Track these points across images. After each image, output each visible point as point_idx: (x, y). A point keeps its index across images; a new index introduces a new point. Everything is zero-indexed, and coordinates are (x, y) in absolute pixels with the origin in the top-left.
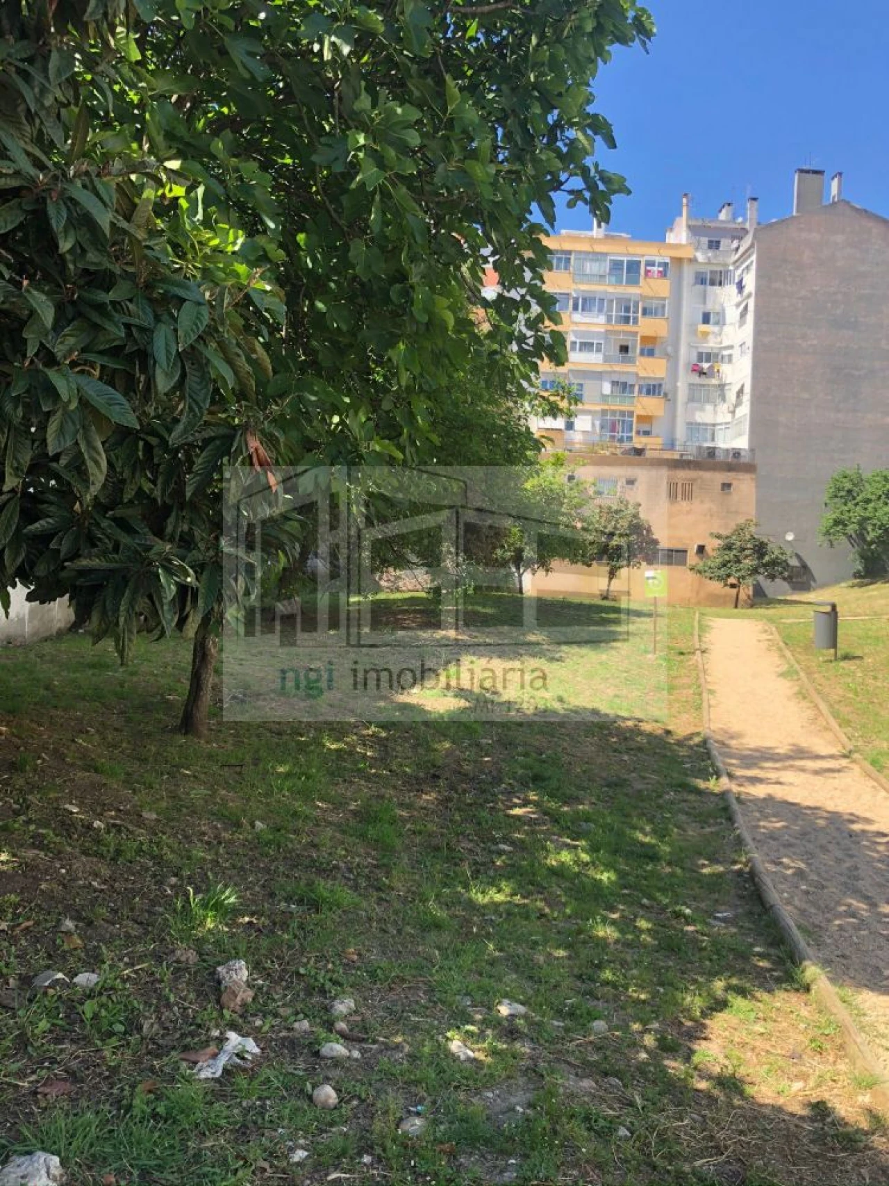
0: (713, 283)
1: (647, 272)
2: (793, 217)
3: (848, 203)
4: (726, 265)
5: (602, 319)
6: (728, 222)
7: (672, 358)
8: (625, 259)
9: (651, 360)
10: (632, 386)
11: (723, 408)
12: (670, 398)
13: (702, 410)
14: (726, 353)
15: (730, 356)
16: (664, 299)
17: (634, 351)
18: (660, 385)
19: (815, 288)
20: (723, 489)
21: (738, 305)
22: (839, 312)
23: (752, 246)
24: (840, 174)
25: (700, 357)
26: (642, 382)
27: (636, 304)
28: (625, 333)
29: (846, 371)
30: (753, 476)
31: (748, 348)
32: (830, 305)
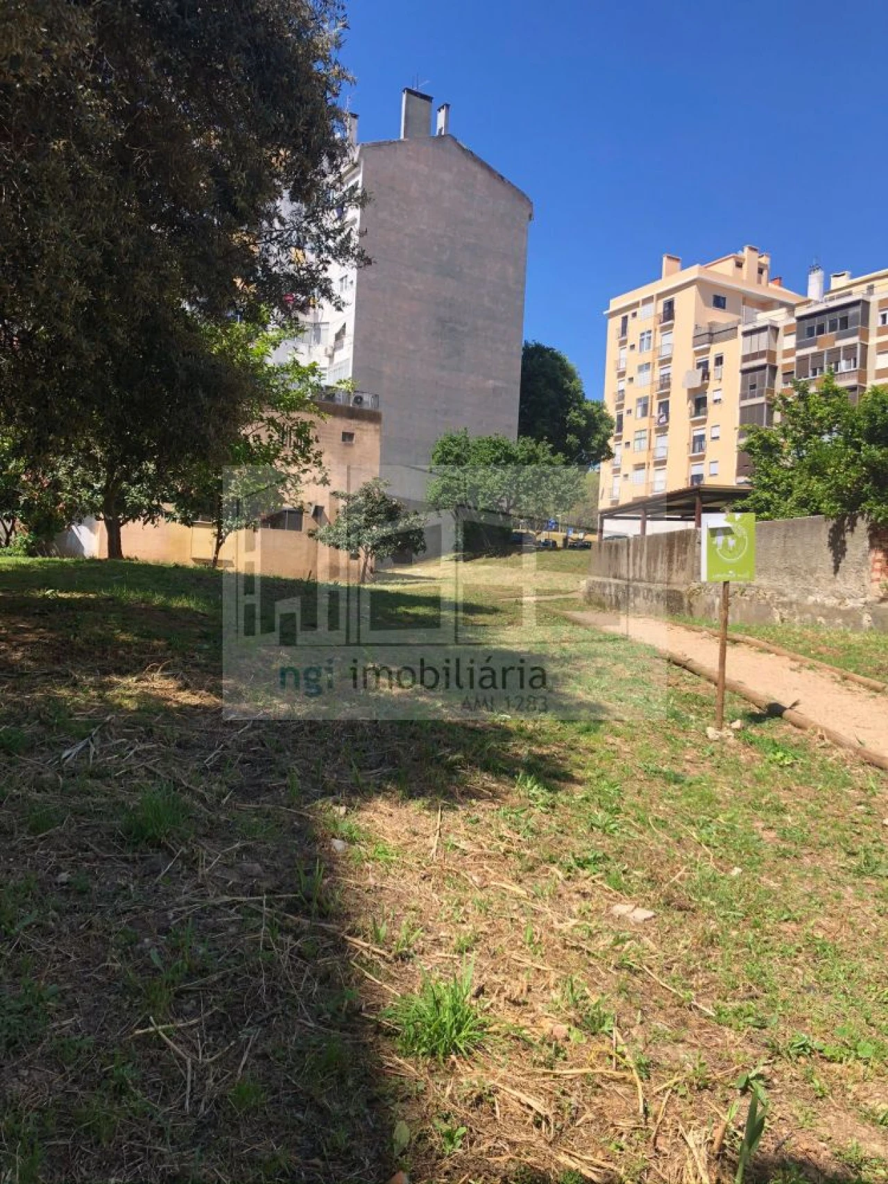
2: (400, 142)
3: (455, 140)
11: (320, 349)
19: (422, 227)
20: (344, 440)
22: (445, 258)
23: (358, 164)
24: (448, 106)
29: (451, 325)
30: (378, 427)
31: (352, 282)
32: (436, 249)
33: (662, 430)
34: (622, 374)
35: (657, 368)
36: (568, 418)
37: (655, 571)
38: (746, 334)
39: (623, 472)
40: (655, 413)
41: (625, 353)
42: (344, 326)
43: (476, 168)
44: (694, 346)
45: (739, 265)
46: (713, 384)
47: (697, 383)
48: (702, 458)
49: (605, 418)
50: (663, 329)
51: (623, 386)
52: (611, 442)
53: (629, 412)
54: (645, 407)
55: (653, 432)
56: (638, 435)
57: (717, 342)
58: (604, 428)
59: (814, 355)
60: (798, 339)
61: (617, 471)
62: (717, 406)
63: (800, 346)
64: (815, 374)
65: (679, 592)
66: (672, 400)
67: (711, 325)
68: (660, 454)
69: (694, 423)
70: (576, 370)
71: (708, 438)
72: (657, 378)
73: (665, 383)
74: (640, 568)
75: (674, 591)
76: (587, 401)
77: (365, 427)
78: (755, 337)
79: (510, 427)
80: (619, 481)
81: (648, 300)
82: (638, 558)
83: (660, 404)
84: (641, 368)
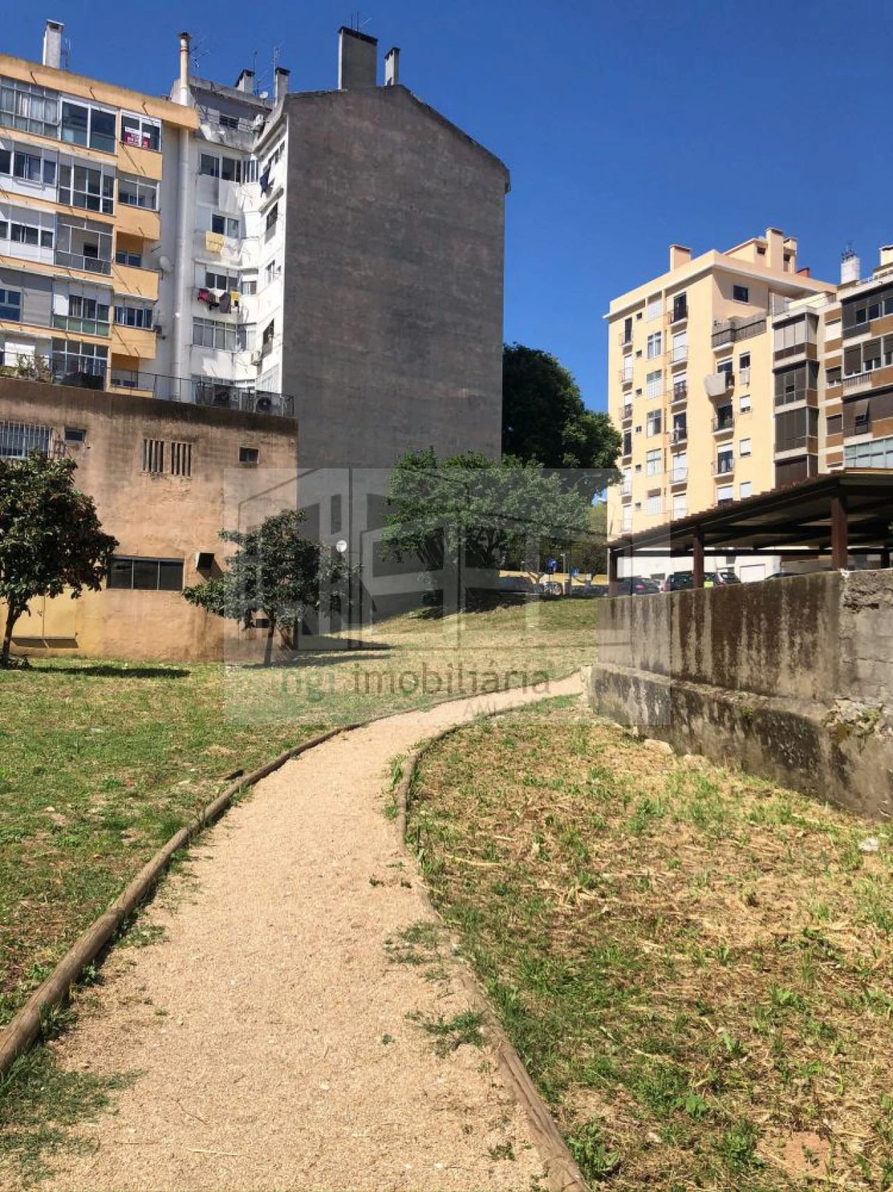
0: (227, 176)
1: (125, 136)
2: (337, 92)
3: (407, 92)
4: (246, 153)
5: (51, 194)
6: (249, 95)
7: (168, 275)
8: (89, 107)
9: (134, 271)
10: (104, 308)
11: (245, 357)
12: (164, 334)
13: (214, 357)
14: (246, 278)
15: (254, 284)
16: (154, 182)
17: (107, 252)
18: (149, 313)
19: (369, 198)
20: (242, 459)
21: (263, 211)
22: (400, 236)
23: (282, 120)
24: (397, 51)
25: (210, 279)
26: (120, 305)
27: (109, 181)
28: (92, 223)
29: (410, 320)
30: (293, 440)
31: (279, 269)
32: (387, 225)
33: (679, 449)
34: (627, 386)
35: (670, 376)
36: (564, 433)
37: (734, 662)
38: (777, 326)
39: (634, 501)
40: (670, 429)
41: (631, 361)
42: (272, 324)
43: (435, 127)
44: (714, 346)
45: (761, 251)
46: (739, 389)
47: (720, 389)
48: (731, 479)
49: (610, 434)
50: (675, 330)
51: (629, 400)
52: (618, 462)
53: (639, 429)
54: (657, 423)
55: (669, 451)
56: (651, 456)
57: (741, 339)
58: (610, 446)
59: (867, 344)
60: (845, 325)
61: (627, 500)
62: (746, 415)
63: (847, 334)
64: (869, 367)
65: (807, 723)
66: (690, 412)
67: (733, 321)
68: (678, 477)
69: (719, 438)
70: (572, 376)
71: (736, 455)
72: (670, 387)
73: (681, 392)
74: (699, 654)
75: (791, 717)
76: (587, 413)
77: (274, 441)
78: (790, 328)
79: (492, 446)
80: (630, 511)
81: (655, 298)
82: (693, 634)
83: (676, 418)
84: (650, 377)
